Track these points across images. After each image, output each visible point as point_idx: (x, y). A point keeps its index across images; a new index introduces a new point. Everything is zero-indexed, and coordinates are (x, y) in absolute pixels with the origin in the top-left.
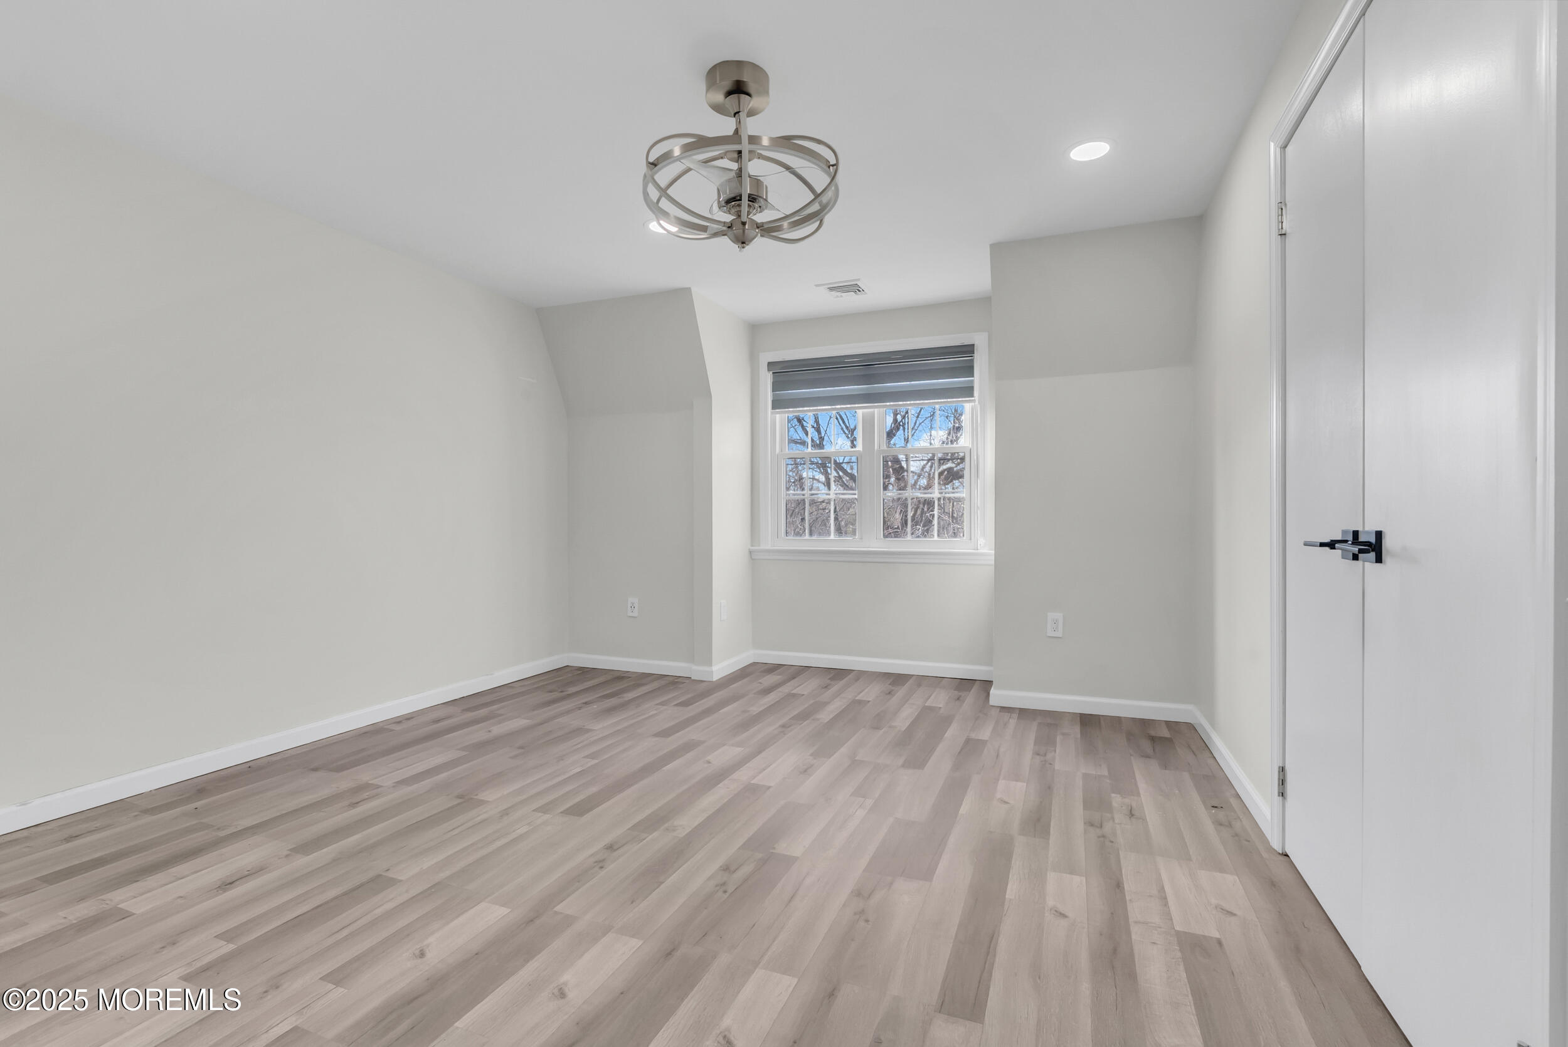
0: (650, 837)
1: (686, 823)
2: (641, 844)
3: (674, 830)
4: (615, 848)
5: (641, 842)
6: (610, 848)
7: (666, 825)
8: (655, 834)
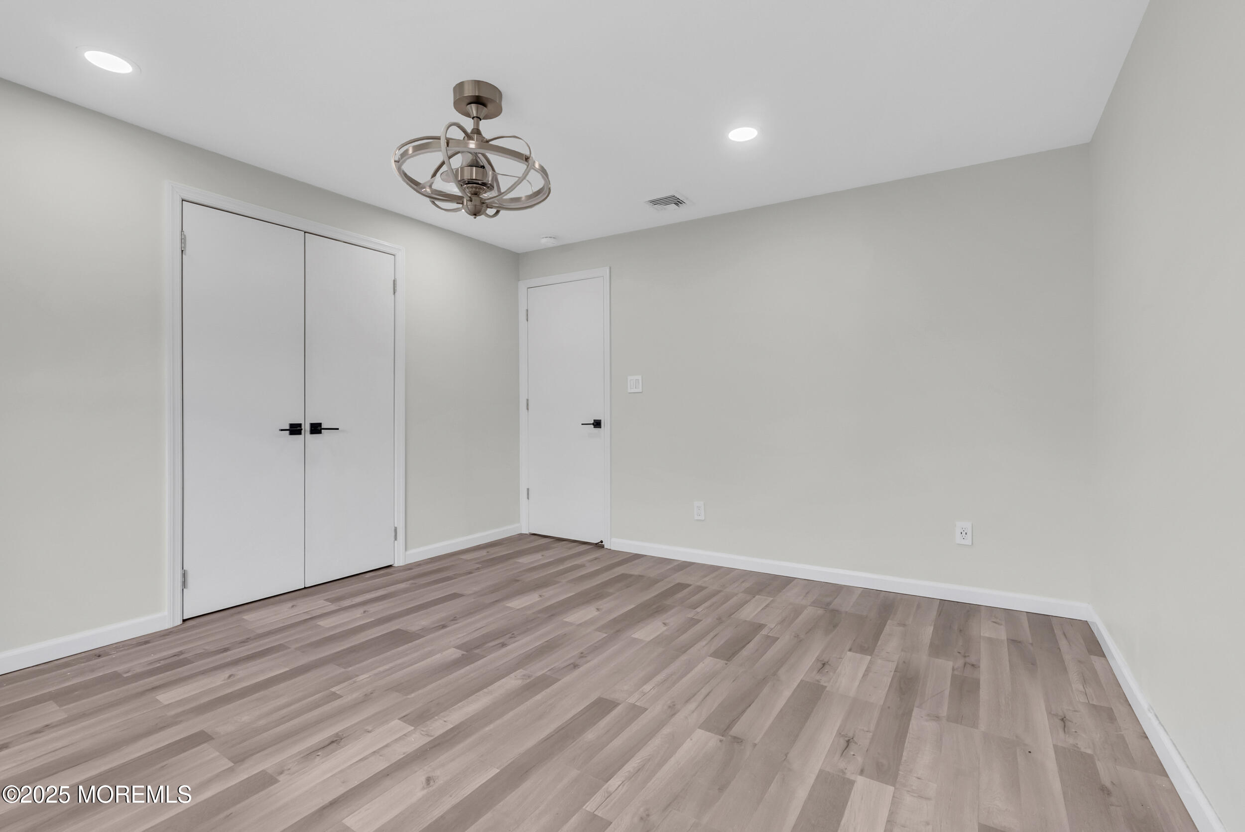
0: (544, 672)
1: (512, 682)
2: (552, 667)
3: (524, 675)
4: (572, 666)
5: (552, 668)
6: (575, 666)
7: (528, 681)
8: (539, 673)
